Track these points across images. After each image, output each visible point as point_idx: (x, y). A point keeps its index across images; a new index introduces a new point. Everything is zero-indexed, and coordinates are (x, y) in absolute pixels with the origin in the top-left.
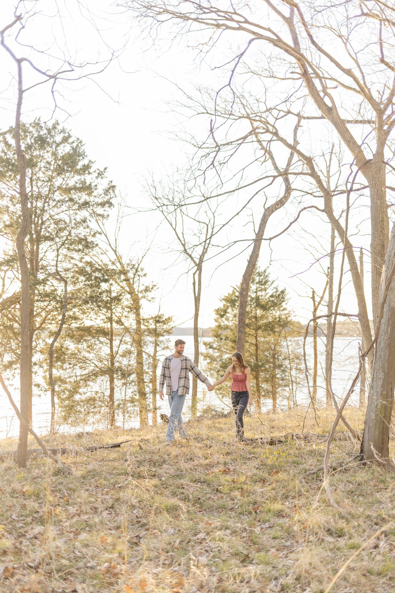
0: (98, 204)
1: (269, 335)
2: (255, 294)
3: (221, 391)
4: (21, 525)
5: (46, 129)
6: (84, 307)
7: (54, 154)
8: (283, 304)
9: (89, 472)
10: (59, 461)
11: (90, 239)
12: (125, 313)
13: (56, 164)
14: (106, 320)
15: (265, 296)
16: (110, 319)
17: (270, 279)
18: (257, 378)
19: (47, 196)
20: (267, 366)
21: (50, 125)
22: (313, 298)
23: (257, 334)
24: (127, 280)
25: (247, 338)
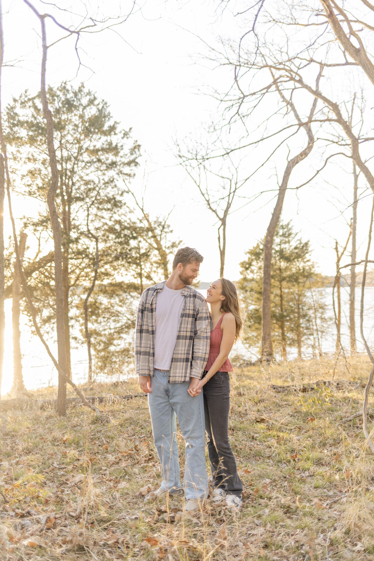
0: (124, 164)
1: (294, 286)
2: (279, 246)
3: (248, 341)
4: (62, 473)
5: (73, 92)
6: (115, 264)
7: (82, 117)
8: (307, 255)
9: (127, 420)
10: (97, 410)
11: (118, 198)
12: (154, 269)
13: (83, 127)
14: (136, 276)
15: (288, 248)
16: (140, 275)
17: (293, 231)
18: (282, 327)
19: (76, 158)
20: (292, 316)
21: (76, 89)
22: (336, 249)
23: (281, 285)
24: (154, 237)
25: (272, 290)
